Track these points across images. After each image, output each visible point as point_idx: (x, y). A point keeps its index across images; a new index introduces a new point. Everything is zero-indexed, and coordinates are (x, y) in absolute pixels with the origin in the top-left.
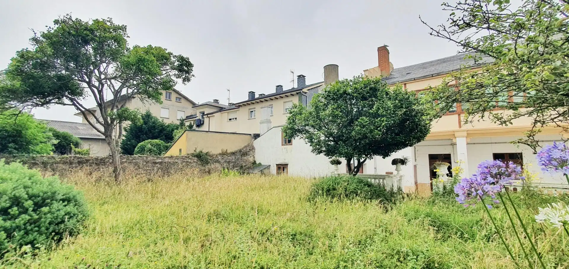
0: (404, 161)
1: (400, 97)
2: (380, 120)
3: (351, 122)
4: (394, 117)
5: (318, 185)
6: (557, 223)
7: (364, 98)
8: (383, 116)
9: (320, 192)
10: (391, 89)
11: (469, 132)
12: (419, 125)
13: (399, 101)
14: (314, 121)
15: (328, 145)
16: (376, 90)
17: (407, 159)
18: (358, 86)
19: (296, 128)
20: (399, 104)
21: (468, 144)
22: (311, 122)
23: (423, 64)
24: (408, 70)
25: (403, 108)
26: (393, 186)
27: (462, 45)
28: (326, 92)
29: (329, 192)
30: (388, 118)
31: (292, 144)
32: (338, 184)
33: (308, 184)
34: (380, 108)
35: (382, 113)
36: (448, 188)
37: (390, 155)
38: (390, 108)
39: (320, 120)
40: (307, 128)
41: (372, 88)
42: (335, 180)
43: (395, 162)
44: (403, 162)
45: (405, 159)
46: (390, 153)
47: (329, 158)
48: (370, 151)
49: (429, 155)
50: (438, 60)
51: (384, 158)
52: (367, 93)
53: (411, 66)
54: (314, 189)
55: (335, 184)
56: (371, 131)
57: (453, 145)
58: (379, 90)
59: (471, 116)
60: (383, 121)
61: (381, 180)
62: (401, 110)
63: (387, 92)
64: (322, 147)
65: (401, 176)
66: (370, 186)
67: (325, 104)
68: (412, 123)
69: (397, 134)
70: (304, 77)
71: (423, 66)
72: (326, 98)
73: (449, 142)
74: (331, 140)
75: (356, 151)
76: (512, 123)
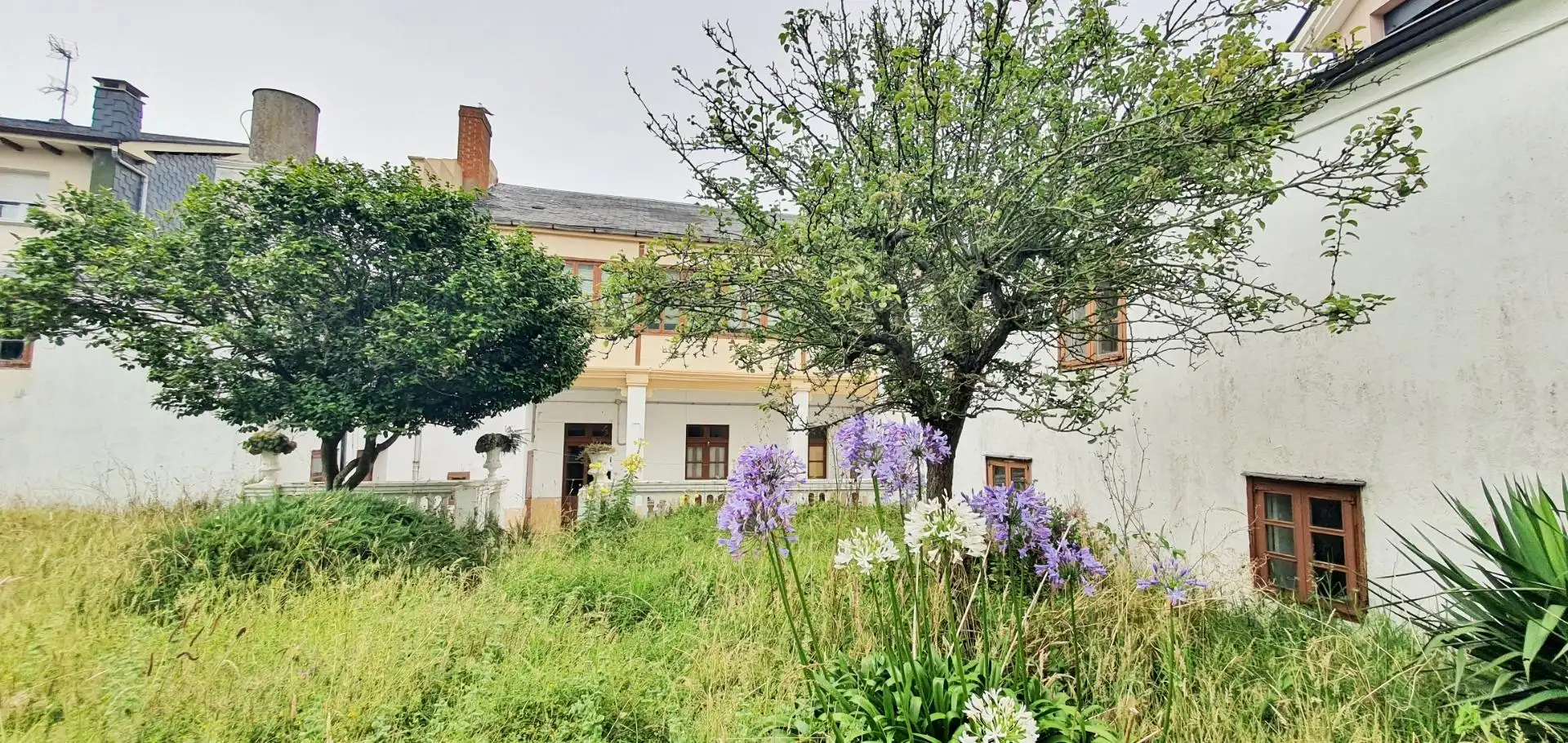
0: (511, 441)
1: (527, 265)
2: (464, 320)
3: (362, 310)
4: (504, 317)
5: (191, 536)
6: (867, 565)
7: (418, 243)
8: (475, 309)
9: (201, 563)
10: (504, 239)
11: (654, 377)
12: (565, 349)
13: (524, 275)
14: (189, 283)
15: (248, 382)
16: (459, 228)
17: (518, 436)
18: (401, 199)
19: (77, 295)
20: (522, 284)
21: (647, 402)
22: (175, 284)
23: (575, 195)
24: (539, 198)
25: (530, 296)
26: (476, 514)
27: (703, 179)
28: (264, 183)
29: (244, 559)
30: (489, 316)
31: (28, 366)
32: (288, 526)
33: (135, 534)
34: (470, 284)
35: (472, 300)
36: (611, 505)
37: (475, 425)
38: (497, 290)
39: (223, 282)
40: (140, 305)
41: (448, 217)
42: (277, 511)
43: (484, 445)
44: (508, 443)
45: (513, 436)
46: (477, 418)
47: (244, 430)
48: (420, 411)
49: (567, 425)
50: (607, 198)
51: (458, 432)
52: (430, 230)
53: (543, 191)
54: (169, 557)
55: (277, 524)
56: (432, 350)
57: (621, 402)
58: (468, 229)
59: (685, 344)
60: (474, 324)
61: (438, 499)
62: (524, 301)
63: (490, 243)
64: (215, 386)
65: (499, 484)
66: (410, 520)
67: (255, 228)
68: (547, 339)
69: (507, 367)
70: (137, 93)
71: (573, 200)
72: (261, 207)
73: (612, 397)
74: (265, 366)
75: (369, 408)
76: (761, 368)
